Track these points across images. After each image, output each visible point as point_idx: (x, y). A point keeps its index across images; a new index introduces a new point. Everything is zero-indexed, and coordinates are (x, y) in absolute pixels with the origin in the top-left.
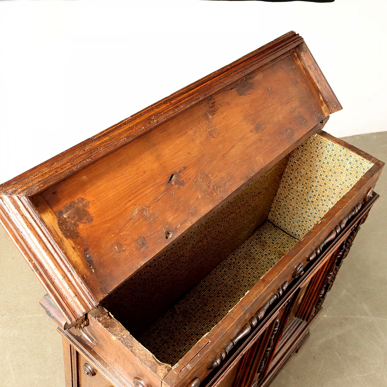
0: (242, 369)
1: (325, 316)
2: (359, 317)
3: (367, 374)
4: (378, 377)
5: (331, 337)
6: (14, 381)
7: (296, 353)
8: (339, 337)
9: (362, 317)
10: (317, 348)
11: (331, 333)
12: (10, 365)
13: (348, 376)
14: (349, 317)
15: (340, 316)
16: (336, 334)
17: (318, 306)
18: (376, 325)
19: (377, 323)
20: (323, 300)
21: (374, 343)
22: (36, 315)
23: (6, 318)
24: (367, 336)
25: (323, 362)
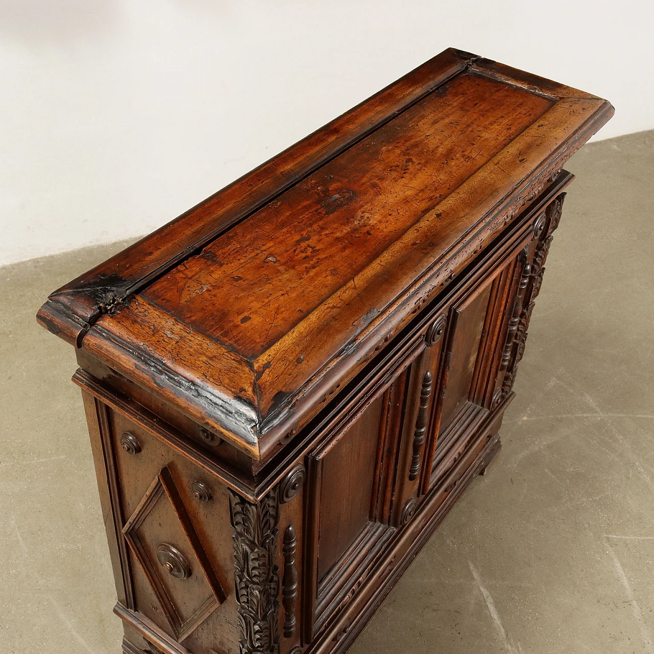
0: (382, 462)
1: (525, 418)
2: (580, 415)
3: (600, 496)
4: (617, 500)
5: (537, 449)
6: (26, 556)
7: (482, 476)
8: (549, 447)
9: (585, 415)
10: (515, 466)
11: (536, 443)
12: (18, 533)
13: (569, 503)
14: (564, 416)
15: (549, 417)
16: (544, 443)
17: (507, 389)
18: (609, 424)
19: (610, 421)
20: (514, 377)
21: (607, 451)
22: (54, 458)
23: (6, 466)
24: (595, 441)
25: (526, 485)
